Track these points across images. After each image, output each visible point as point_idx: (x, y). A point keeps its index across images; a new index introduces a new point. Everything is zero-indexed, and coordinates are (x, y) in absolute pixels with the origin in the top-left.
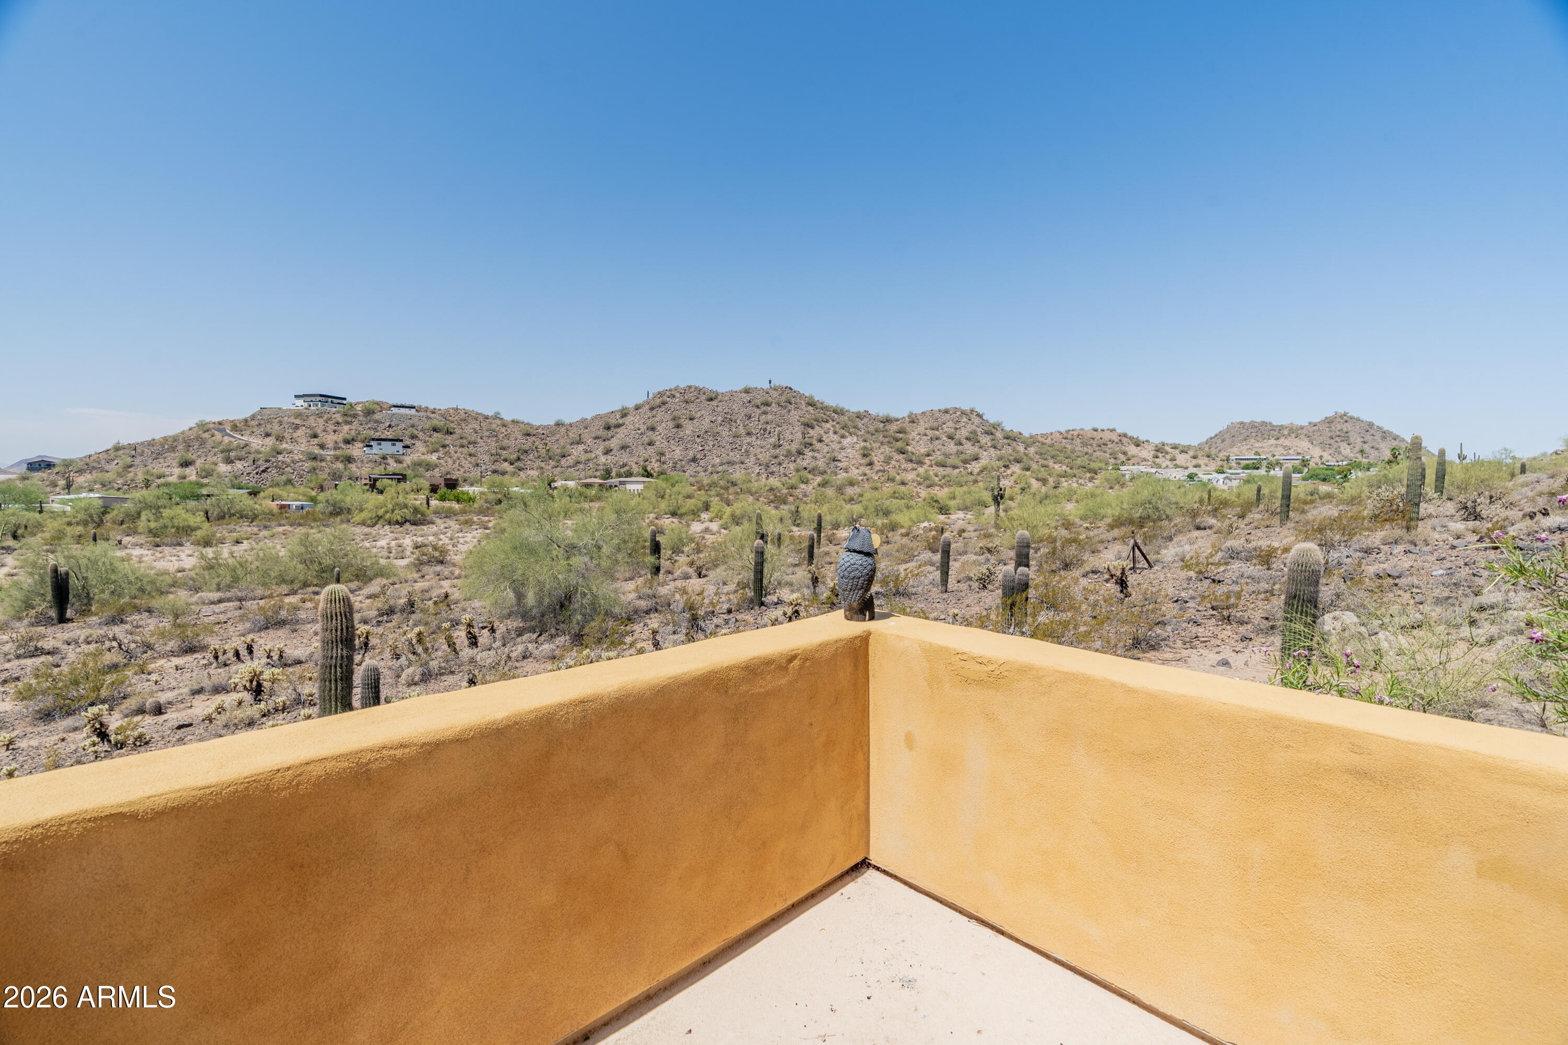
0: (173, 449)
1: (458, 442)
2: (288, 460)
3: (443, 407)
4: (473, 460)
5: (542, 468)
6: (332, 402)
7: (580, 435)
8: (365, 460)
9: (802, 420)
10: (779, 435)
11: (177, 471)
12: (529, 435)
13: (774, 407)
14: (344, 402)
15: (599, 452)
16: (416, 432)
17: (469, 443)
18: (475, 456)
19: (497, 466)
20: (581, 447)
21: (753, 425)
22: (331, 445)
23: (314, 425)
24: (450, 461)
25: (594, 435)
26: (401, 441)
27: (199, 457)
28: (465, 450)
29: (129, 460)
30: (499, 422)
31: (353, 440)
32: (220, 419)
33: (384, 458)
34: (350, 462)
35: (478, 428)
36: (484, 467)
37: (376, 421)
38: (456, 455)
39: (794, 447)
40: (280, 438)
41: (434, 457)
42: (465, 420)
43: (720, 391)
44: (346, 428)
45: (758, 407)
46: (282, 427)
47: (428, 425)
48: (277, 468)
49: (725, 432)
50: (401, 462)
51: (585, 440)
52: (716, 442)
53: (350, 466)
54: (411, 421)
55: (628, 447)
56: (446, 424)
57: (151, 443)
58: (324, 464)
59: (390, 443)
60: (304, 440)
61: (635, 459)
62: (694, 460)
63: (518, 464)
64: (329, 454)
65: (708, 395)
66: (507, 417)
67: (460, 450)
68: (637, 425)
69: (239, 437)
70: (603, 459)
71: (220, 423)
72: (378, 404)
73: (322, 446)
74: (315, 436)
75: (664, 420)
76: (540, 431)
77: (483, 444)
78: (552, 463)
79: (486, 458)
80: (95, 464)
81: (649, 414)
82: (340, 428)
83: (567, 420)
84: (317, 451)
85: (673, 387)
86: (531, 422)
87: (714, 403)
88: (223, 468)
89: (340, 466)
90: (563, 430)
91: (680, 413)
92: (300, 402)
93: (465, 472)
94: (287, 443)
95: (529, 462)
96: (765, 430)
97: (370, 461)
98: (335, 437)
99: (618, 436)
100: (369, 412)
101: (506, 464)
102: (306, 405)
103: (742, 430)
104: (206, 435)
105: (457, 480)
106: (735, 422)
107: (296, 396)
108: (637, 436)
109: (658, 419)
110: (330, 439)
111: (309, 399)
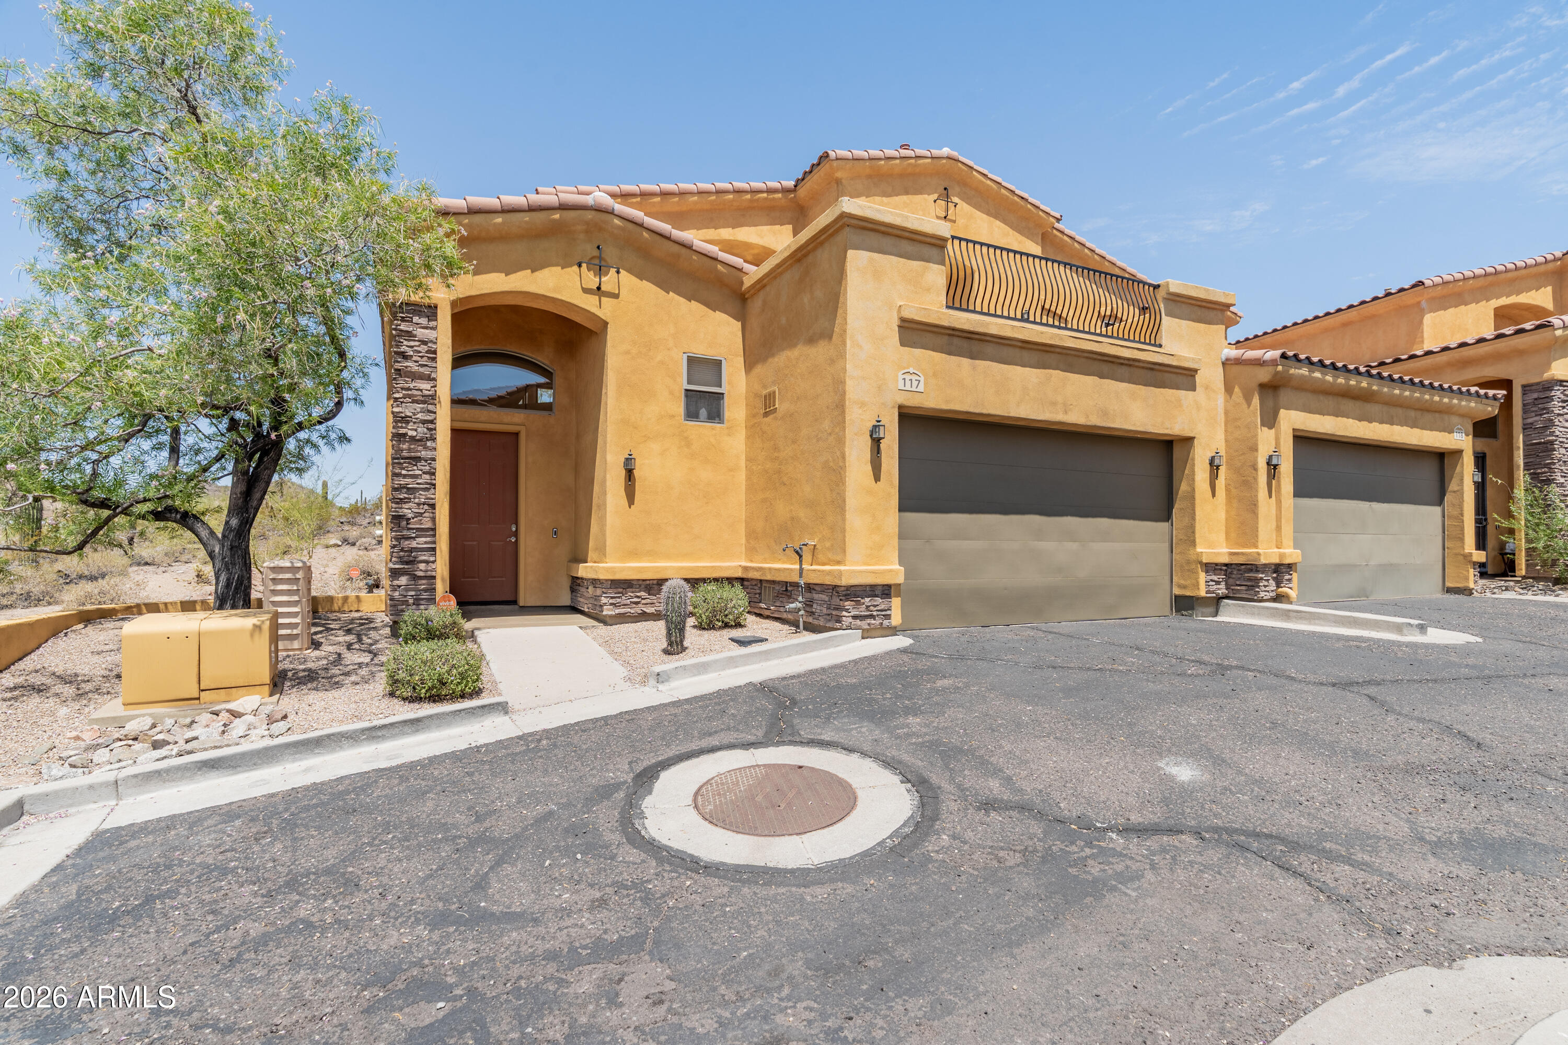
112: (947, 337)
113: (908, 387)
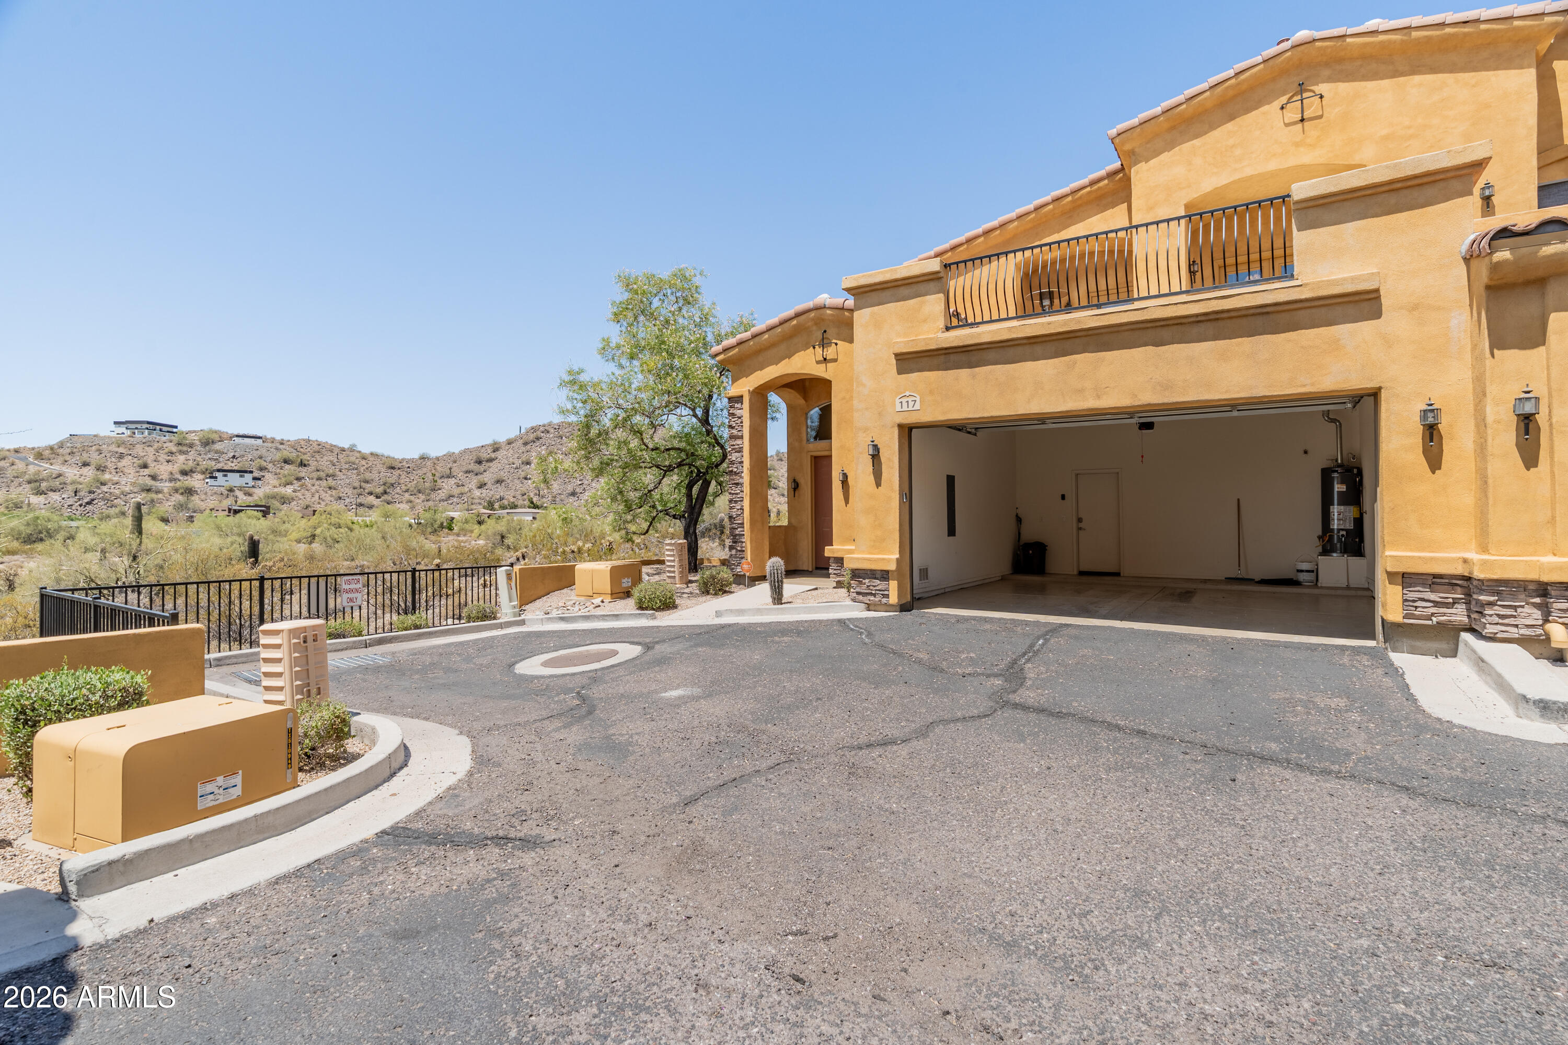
1: (315, 475)
2: (117, 492)
3: (293, 438)
4: (333, 492)
5: (411, 502)
6: (161, 430)
7: (450, 469)
8: (209, 492)
12: (393, 468)
14: (175, 430)
15: (472, 486)
16: (265, 464)
17: (328, 476)
18: (335, 489)
19: (361, 500)
20: (452, 481)
22: (165, 476)
23: (142, 454)
24: (308, 495)
25: (465, 469)
26: (251, 472)
28: (324, 483)
30: (358, 455)
31: (192, 471)
32: (18, 447)
33: (231, 490)
34: (192, 494)
35: (336, 460)
36: (348, 500)
37: (217, 452)
38: (314, 488)
40: (101, 468)
41: (289, 490)
42: (319, 452)
44: (182, 458)
46: (103, 455)
47: (278, 456)
48: (103, 499)
50: (250, 495)
51: (455, 474)
53: (193, 498)
54: (258, 452)
55: (503, 481)
56: (298, 456)
58: (160, 496)
59: (237, 474)
60: (132, 471)
61: (512, 493)
62: (573, 494)
63: (385, 497)
64: (166, 486)
66: (365, 449)
67: (318, 482)
68: (511, 460)
69: (47, 465)
70: (480, 492)
71: (19, 451)
72: (216, 433)
73: (154, 477)
74: (145, 466)
75: (540, 455)
76: (404, 464)
77: (343, 477)
78: (422, 497)
79: (350, 491)
81: (523, 449)
82: (174, 458)
83: (433, 454)
84: (150, 482)
85: (548, 421)
86: (393, 455)
89: (180, 498)
92: (122, 429)
93: (326, 505)
94: (111, 473)
95: (397, 496)
97: (215, 493)
98: (169, 467)
99: (491, 470)
100: (207, 442)
101: (372, 498)
102: (129, 432)
107: (115, 423)
108: (512, 470)
109: (533, 453)
110: (163, 469)
111: (133, 426)
112: (942, 357)
113: (905, 408)
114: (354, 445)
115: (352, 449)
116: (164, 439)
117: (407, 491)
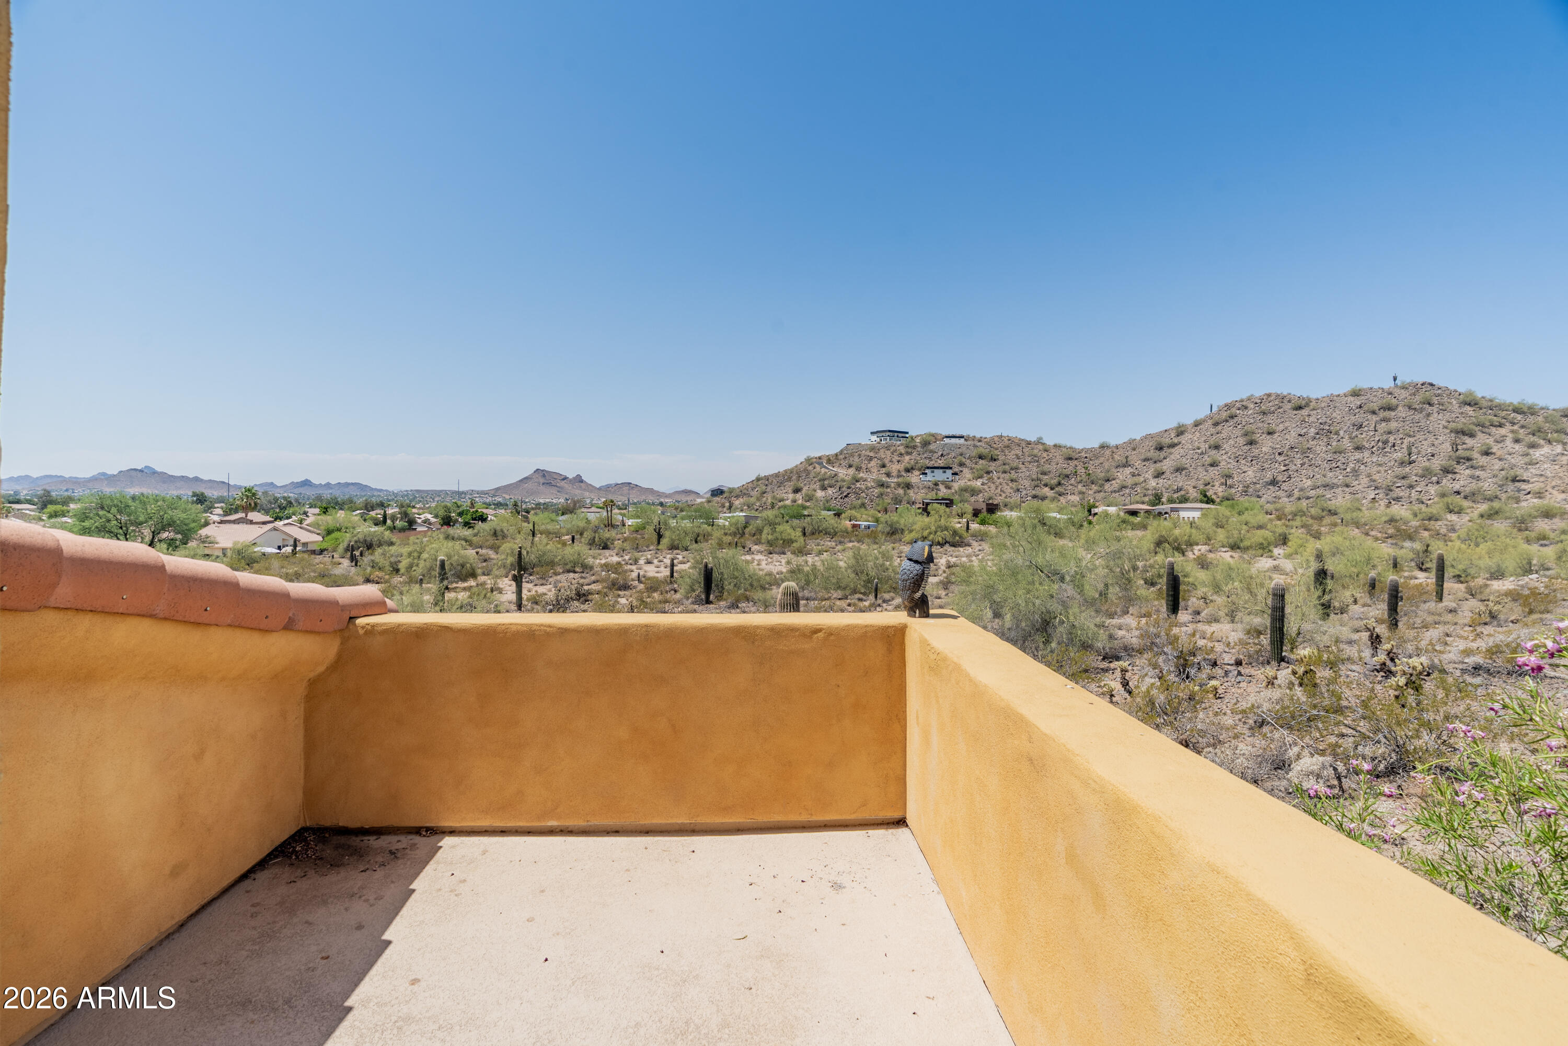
0: (790, 479)
1: (1001, 469)
2: (863, 487)
3: (989, 435)
4: (1014, 485)
5: (1084, 493)
6: (897, 436)
7: (1127, 457)
8: (921, 486)
9: (1453, 425)
10: (1409, 448)
11: (791, 496)
12: (1070, 459)
13: (1402, 412)
14: (907, 435)
15: (1149, 475)
16: (964, 460)
17: (1012, 469)
18: (1016, 481)
19: (1037, 492)
20: (1128, 470)
21: (1364, 437)
22: (895, 473)
23: (883, 456)
24: (993, 487)
25: (1143, 457)
26: (951, 468)
27: (805, 485)
28: (1007, 476)
29: (764, 487)
30: (1041, 447)
31: (912, 468)
32: (820, 455)
33: (936, 484)
34: (908, 488)
35: (1021, 453)
36: (1024, 492)
37: (932, 452)
38: (999, 481)
39: (1436, 464)
40: (859, 469)
41: (978, 483)
42: (1008, 447)
43: (1313, 396)
44: (907, 458)
45: (1374, 413)
46: (861, 459)
47: (974, 453)
48: (855, 494)
49: (1320, 447)
50: (950, 488)
51: (1132, 462)
52: (1306, 460)
53: (909, 491)
54: (960, 450)
55: (1184, 469)
56: (990, 451)
57: (777, 475)
58: (889, 490)
59: (941, 470)
60: (875, 470)
61: (1193, 482)
62: (1274, 482)
63: (1059, 489)
64: (893, 481)
65: (1295, 402)
66: (1049, 441)
67: (1003, 476)
68: (1196, 444)
69: (831, 468)
70: (1153, 483)
71: (820, 458)
72: (933, 435)
73: (888, 475)
74: (884, 466)
75: (1232, 436)
76: (1083, 455)
77: (1024, 470)
78: (1094, 487)
79: (1027, 483)
80: (745, 491)
81: (1213, 430)
82: (902, 458)
83: (1113, 443)
84: (885, 479)
85: (1244, 397)
86: (1074, 446)
87: (1305, 412)
88: (820, 494)
89: (901, 491)
90: (1108, 452)
91: (1254, 427)
92: (874, 438)
93: (1006, 497)
94: (863, 472)
95: (1070, 487)
96: (1385, 442)
97: (925, 487)
98: (898, 467)
99: (1172, 457)
100: (926, 444)
101: (1047, 489)
102: (878, 440)
103: (1347, 444)
104: (810, 468)
105: (997, 505)
106: (1337, 433)
107: (872, 433)
108: (1196, 456)
109: (1224, 435)
110: (894, 468)
111: (880, 434)
114: (1041, 438)
115: (1039, 442)
116: (899, 443)
117: (1081, 482)
